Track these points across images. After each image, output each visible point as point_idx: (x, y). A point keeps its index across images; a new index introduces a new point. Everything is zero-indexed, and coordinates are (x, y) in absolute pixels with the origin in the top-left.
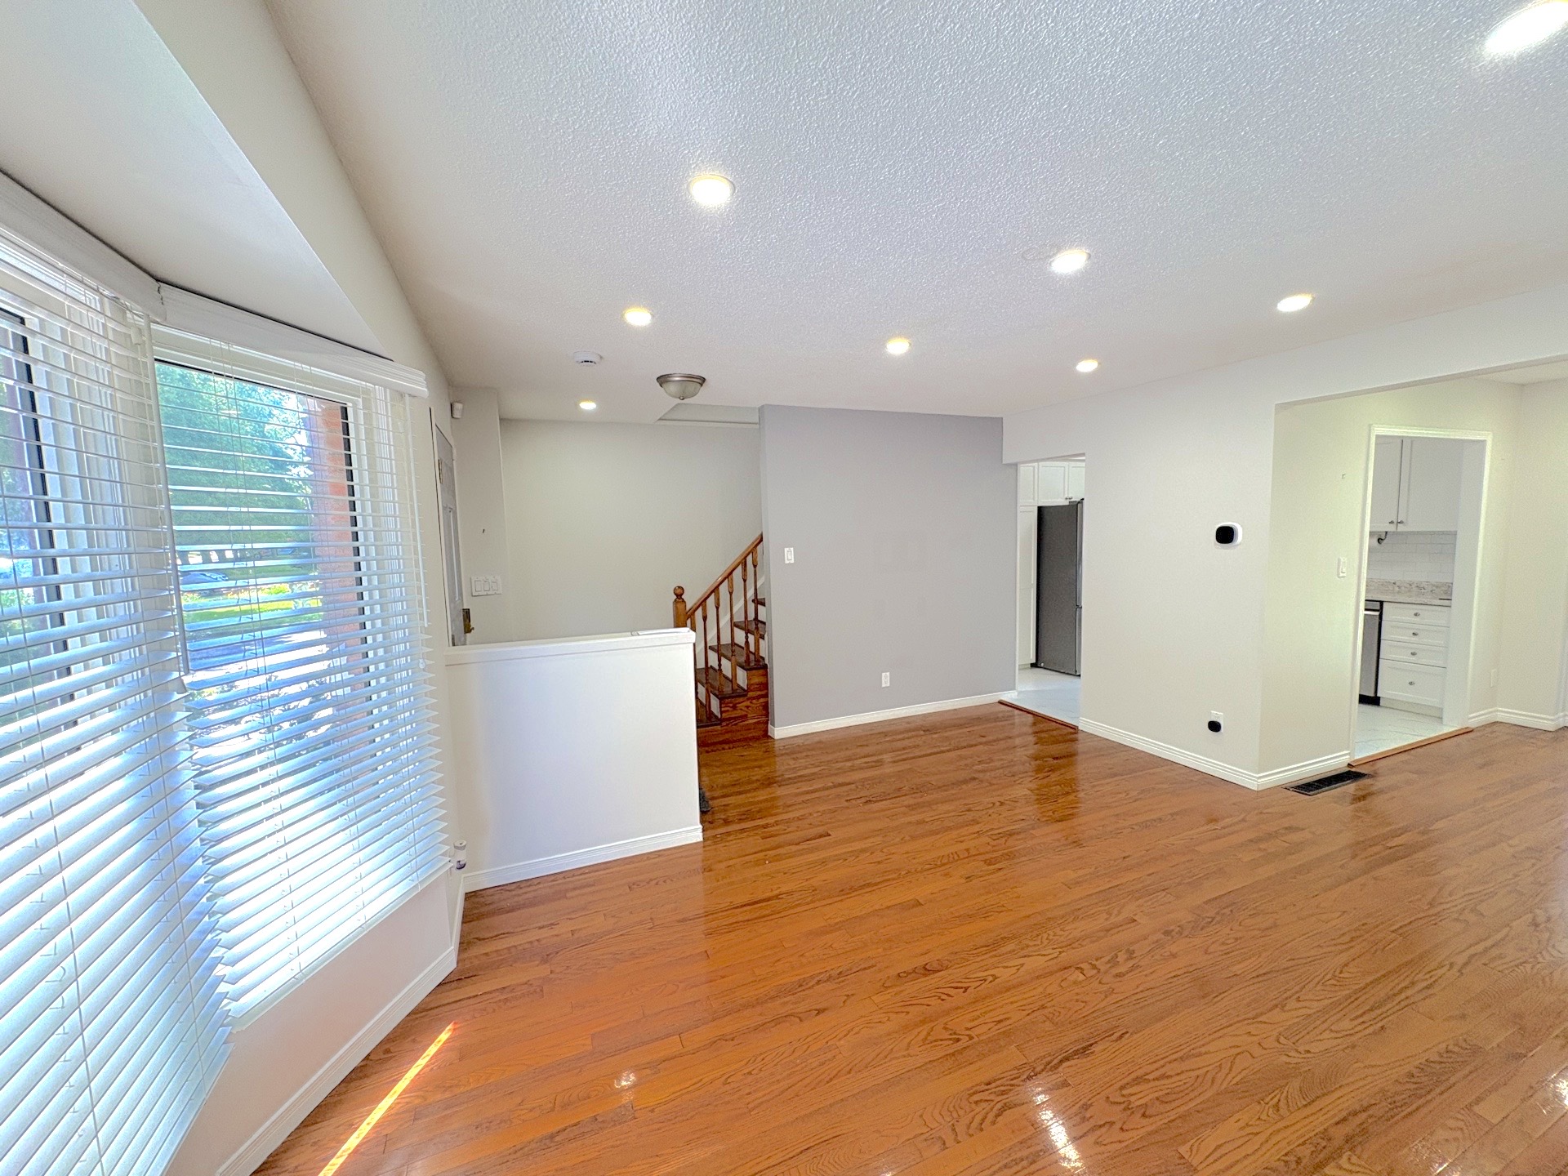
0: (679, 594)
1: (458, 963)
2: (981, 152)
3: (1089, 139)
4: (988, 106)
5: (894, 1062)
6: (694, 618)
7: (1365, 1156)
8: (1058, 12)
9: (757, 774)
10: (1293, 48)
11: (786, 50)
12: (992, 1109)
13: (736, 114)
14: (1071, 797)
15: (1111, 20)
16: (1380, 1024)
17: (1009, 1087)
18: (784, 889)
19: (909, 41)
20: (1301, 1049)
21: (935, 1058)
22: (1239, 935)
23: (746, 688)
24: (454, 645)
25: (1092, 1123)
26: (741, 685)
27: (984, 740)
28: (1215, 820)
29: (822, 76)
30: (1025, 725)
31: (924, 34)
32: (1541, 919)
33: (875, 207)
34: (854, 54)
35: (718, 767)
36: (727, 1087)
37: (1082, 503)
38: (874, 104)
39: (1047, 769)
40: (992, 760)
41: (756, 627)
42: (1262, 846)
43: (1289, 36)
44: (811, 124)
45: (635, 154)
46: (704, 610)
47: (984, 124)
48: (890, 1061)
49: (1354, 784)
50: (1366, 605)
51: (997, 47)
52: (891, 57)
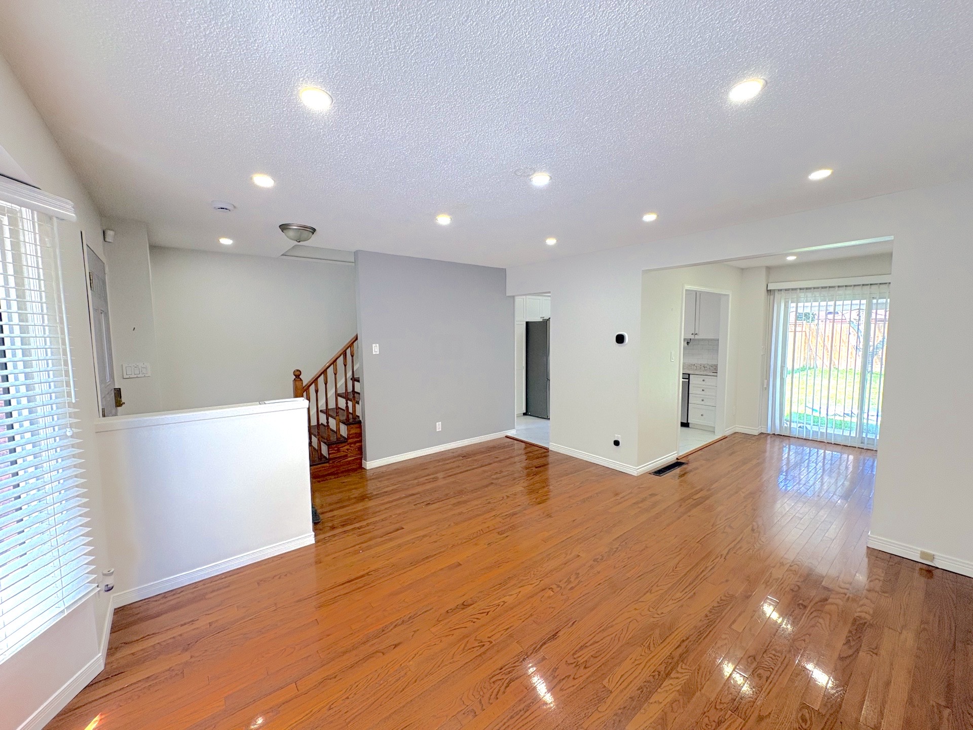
0: (298, 375)
1: (106, 665)
2: (490, 105)
3: (550, 109)
4: (493, 78)
5: (444, 668)
6: (309, 391)
7: (688, 664)
8: (531, 29)
9: (356, 493)
10: (647, 79)
11: (366, 13)
12: (503, 684)
13: (332, 48)
14: (545, 489)
15: (560, 41)
16: (693, 592)
17: (513, 668)
18: (372, 568)
19: (445, 26)
20: (659, 613)
21: (469, 660)
22: (629, 556)
23: (346, 437)
24: (104, 416)
25: (558, 678)
26: (343, 435)
27: (497, 460)
28: (617, 494)
29: (390, 35)
30: (520, 449)
31: (454, 23)
32: (755, 527)
33: (427, 129)
34: (411, 25)
35: (327, 491)
36: (331, 711)
37: (549, 320)
38: (425, 62)
39: (532, 474)
40: (501, 472)
41: (353, 396)
42: (640, 505)
43: (646, 72)
44: (384, 66)
45: (256, 63)
46: (316, 386)
47: (492, 88)
48: (442, 668)
49: (680, 468)
50: (683, 376)
51: (498, 42)
52: (435, 34)
